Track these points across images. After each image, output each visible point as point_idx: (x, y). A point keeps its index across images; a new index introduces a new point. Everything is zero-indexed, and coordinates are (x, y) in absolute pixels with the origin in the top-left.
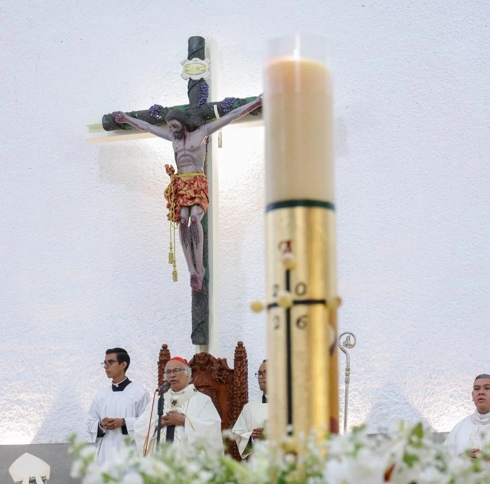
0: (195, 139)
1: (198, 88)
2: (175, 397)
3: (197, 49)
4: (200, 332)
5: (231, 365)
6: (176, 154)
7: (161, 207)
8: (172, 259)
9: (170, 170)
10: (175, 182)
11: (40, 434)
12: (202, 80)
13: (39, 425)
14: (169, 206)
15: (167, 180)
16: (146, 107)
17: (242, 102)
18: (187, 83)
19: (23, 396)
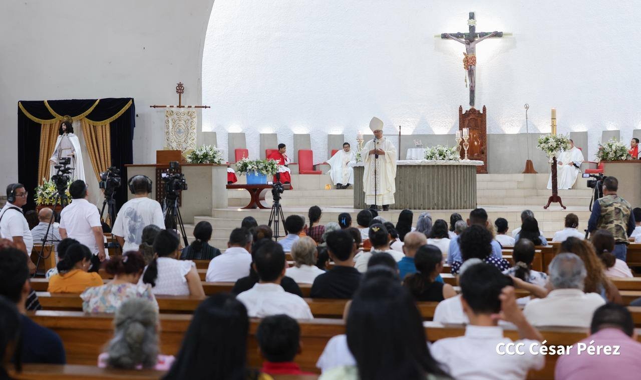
0: (472, 45)
1: (472, 28)
2: (378, 141)
3: (472, 16)
4: (472, 102)
5: (481, 112)
6: (467, 49)
7: (462, 64)
8: (466, 81)
9: (464, 54)
10: (466, 58)
11: (414, 131)
12: (474, 26)
13: (414, 128)
14: (465, 65)
15: (464, 57)
16: (456, 32)
17: (490, 37)
18: (468, 26)
19: (408, 119)
